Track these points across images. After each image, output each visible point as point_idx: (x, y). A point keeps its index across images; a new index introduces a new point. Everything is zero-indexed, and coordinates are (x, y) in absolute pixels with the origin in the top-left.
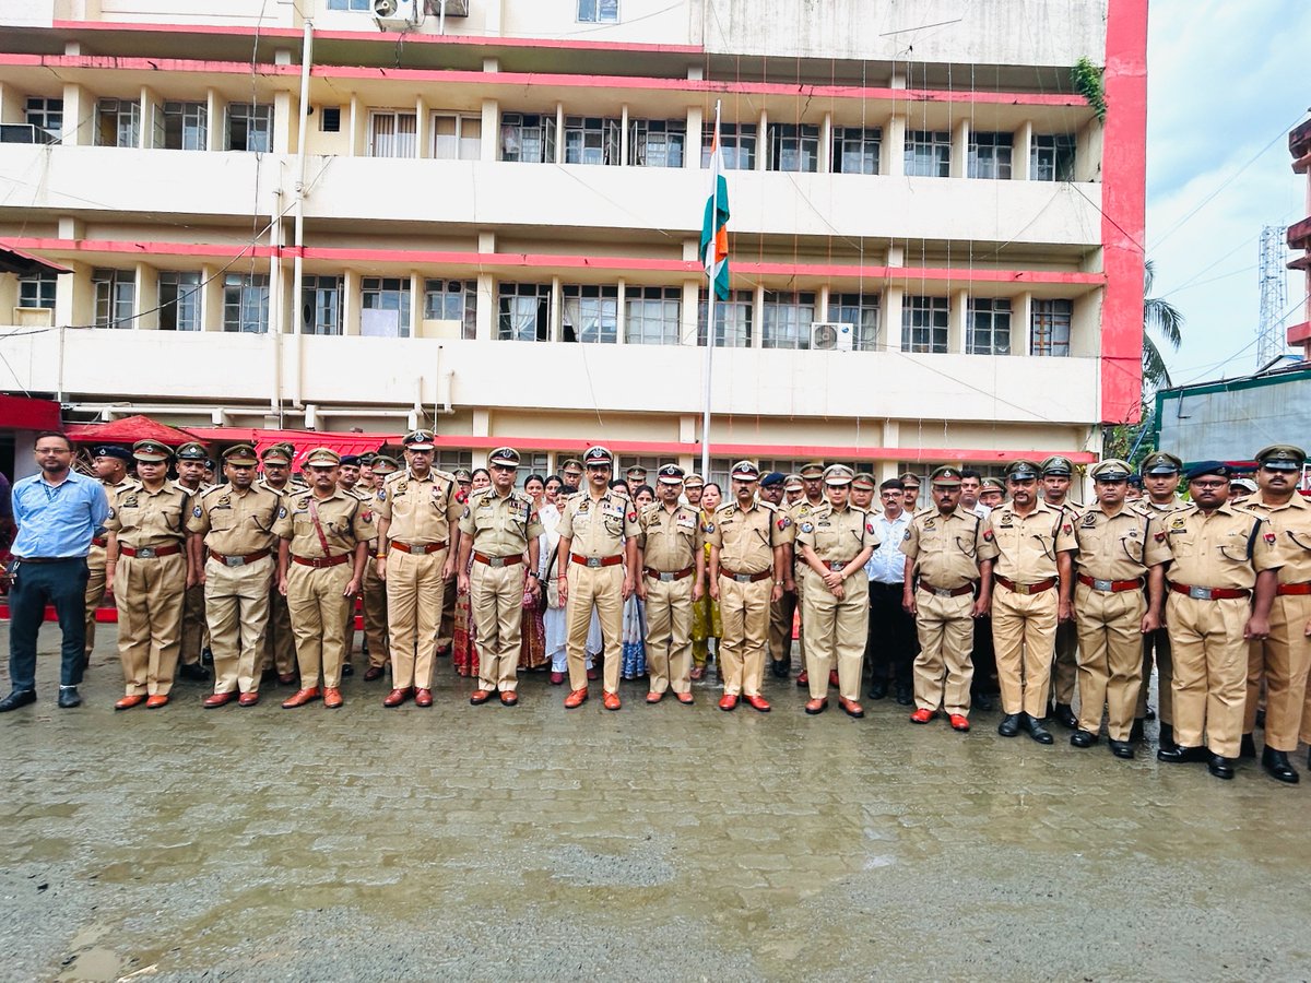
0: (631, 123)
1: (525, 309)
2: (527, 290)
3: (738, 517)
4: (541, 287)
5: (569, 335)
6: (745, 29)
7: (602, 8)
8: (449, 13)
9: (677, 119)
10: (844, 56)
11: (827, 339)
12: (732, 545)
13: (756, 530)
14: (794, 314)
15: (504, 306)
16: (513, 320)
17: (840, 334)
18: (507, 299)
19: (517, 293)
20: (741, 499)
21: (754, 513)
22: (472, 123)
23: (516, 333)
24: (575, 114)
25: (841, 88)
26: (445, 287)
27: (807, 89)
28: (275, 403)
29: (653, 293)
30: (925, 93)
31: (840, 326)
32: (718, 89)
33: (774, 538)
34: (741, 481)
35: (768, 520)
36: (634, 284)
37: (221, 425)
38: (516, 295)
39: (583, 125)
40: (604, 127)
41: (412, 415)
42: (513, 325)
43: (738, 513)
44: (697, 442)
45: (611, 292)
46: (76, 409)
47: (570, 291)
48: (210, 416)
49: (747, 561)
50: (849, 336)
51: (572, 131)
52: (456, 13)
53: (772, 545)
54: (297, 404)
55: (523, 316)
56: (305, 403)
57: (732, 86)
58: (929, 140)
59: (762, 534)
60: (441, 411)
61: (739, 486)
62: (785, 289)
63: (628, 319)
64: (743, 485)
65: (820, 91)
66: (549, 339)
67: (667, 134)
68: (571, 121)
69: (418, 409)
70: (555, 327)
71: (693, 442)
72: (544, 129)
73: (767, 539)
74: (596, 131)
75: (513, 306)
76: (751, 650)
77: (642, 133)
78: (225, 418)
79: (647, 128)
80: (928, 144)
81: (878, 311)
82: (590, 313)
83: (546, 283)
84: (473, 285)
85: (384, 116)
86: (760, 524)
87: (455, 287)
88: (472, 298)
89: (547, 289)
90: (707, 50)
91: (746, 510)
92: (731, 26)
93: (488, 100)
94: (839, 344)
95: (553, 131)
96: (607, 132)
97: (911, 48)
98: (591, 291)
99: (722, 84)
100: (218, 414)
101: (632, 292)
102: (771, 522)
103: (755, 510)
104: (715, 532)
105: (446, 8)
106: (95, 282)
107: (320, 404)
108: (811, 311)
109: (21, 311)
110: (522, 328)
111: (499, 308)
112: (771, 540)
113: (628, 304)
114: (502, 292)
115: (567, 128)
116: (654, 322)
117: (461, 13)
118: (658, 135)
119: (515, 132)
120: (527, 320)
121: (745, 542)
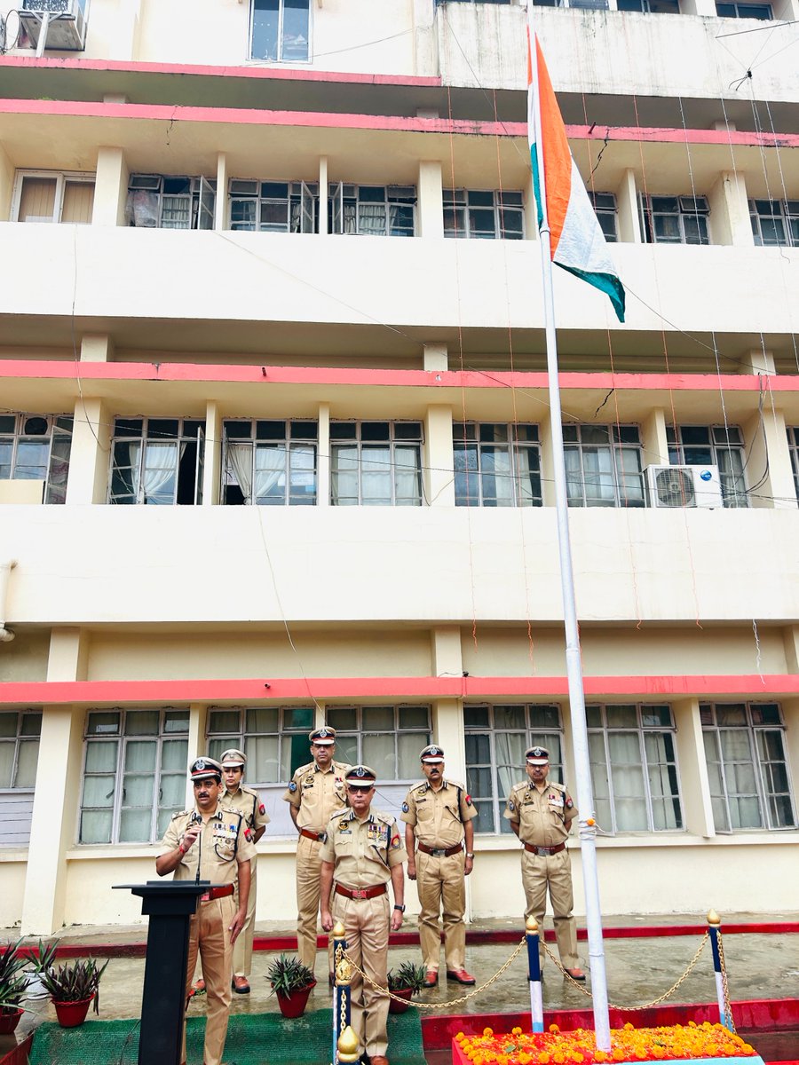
0: (332, 189)
1: (159, 461)
2: (162, 429)
3: (429, 795)
4: (186, 424)
5: (234, 496)
6: (499, 57)
7: (284, 47)
8: (53, 44)
9: (402, 184)
10: (647, 92)
11: (678, 493)
12: (427, 822)
13: (447, 807)
14: (607, 461)
15: (122, 455)
16: (136, 478)
17: (698, 484)
18: (127, 444)
19: (145, 434)
20: (430, 780)
21: (443, 792)
22: (82, 188)
23: (140, 498)
24: (245, 176)
25: (650, 130)
26: (19, 427)
27: (600, 131)
29: (375, 433)
30: (774, 137)
31: (697, 470)
32: (468, 131)
33: (464, 813)
34: (430, 764)
35: (456, 798)
36: (344, 418)
38: (143, 438)
39: (258, 191)
40: (290, 193)
42: (136, 487)
43: (429, 793)
44: (466, 675)
45: (306, 430)
47: (235, 430)
49: (441, 837)
50: (715, 484)
51: (241, 199)
52: (66, 45)
53: (463, 821)
55: (155, 470)
57: (487, 127)
58: (777, 212)
59: (452, 811)
61: (430, 769)
62: (590, 421)
63: (334, 473)
64: (434, 767)
65: (619, 133)
66: (199, 503)
67: (387, 205)
68: (238, 188)
70: (209, 482)
71: (461, 675)
72: (196, 197)
73: (457, 815)
74: (278, 201)
75: (136, 455)
76: (452, 924)
77: (349, 203)
79: (356, 196)
80: (778, 217)
81: (743, 453)
82: (271, 466)
83: (195, 418)
84: (67, 422)
86: (450, 802)
87: (36, 426)
88: (64, 443)
89: (194, 426)
90: (446, 82)
91: (436, 790)
92: (479, 55)
93: (109, 148)
94: (699, 498)
95: (211, 198)
96: (296, 200)
97: (750, 74)
98: (271, 431)
99: (472, 124)
101: (341, 430)
102: (459, 800)
103: (444, 788)
104: (410, 811)
105: (50, 35)
108: (634, 454)
110: (151, 489)
111: (112, 458)
112: (461, 816)
113: (334, 448)
114: (118, 433)
115: (233, 195)
116: (379, 477)
117: (74, 46)
118: (374, 206)
119: (150, 199)
120: (161, 477)
121: (438, 819)
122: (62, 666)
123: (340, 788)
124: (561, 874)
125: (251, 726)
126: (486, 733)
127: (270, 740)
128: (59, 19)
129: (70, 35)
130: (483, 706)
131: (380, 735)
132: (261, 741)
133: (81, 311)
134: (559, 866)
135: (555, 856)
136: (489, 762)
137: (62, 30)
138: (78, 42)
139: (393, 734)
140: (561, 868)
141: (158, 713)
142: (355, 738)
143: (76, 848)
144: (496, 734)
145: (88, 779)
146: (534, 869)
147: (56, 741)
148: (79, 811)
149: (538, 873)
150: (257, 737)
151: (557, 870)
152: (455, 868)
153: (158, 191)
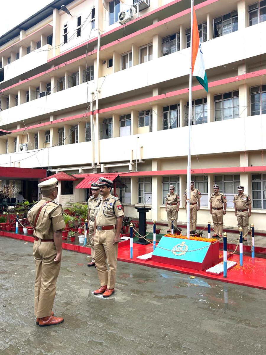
1: (173, 116)
2: (173, 107)
13: (218, 199)
15: (165, 116)
16: (168, 121)
18: (166, 113)
23: (169, 127)
26: (145, 113)
28: (93, 164)
37: (81, 173)
38: (170, 111)
41: (130, 165)
42: (168, 124)
44: (251, 165)
45: (205, 101)
46: (52, 171)
48: (78, 170)
54: (98, 164)
55: (172, 119)
56: (101, 163)
60: (138, 162)
63: (216, 111)
66: (179, 127)
67: (232, 19)
68: (188, 31)
69: (131, 162)
75: (168, 115)
77: (220, 23)
78: (82, 170)
79: (222, 20)
82: (199, 111)
84: (151, 111)
85: (126, 55)
87: (148, 112)
93: (155, 36)
95: (179, 38)
100: (80, 169)
101: (218, 97)
105: (140, 7)
106: (59, 132)
107: (106, 164)
109: (46, 144)
110: (172, 124)
111: (163, 118)
113: (216, 103)
114: (164, 111)
115: (187, 34)
116: (229, 109)
117: (147, 7)
118: (227, 21)
119: (167, 44)
120: (174, 120)
121: (215, 202)
122: (154, 168)
123: (194, 194)
124: (244, 216)
125: (197, 179)
126: (260, 181)
127: (201, 183)
128: (141, 3)
129: (145, 5)
130: (259, 174)
131: (229, 182)
132: (199, 184)
133: (150, 84)
134: (244, 214)
135: (243, 212)
136: (261, 189)
137: (143, 5)
138: (147, 5)
139: (233, 182)
140: (245, 215)
141: (176, 177)
142: (222, 183)
143: (162, 205)
144: (263, 182)
145: (164, 191)
146: (238, 215)
147: (155, 184)
148: (163, 198)
149: (239, 216)
150: (198, 183)
151: (243, 215)
152: (219, 213)
153: (168, 41)
